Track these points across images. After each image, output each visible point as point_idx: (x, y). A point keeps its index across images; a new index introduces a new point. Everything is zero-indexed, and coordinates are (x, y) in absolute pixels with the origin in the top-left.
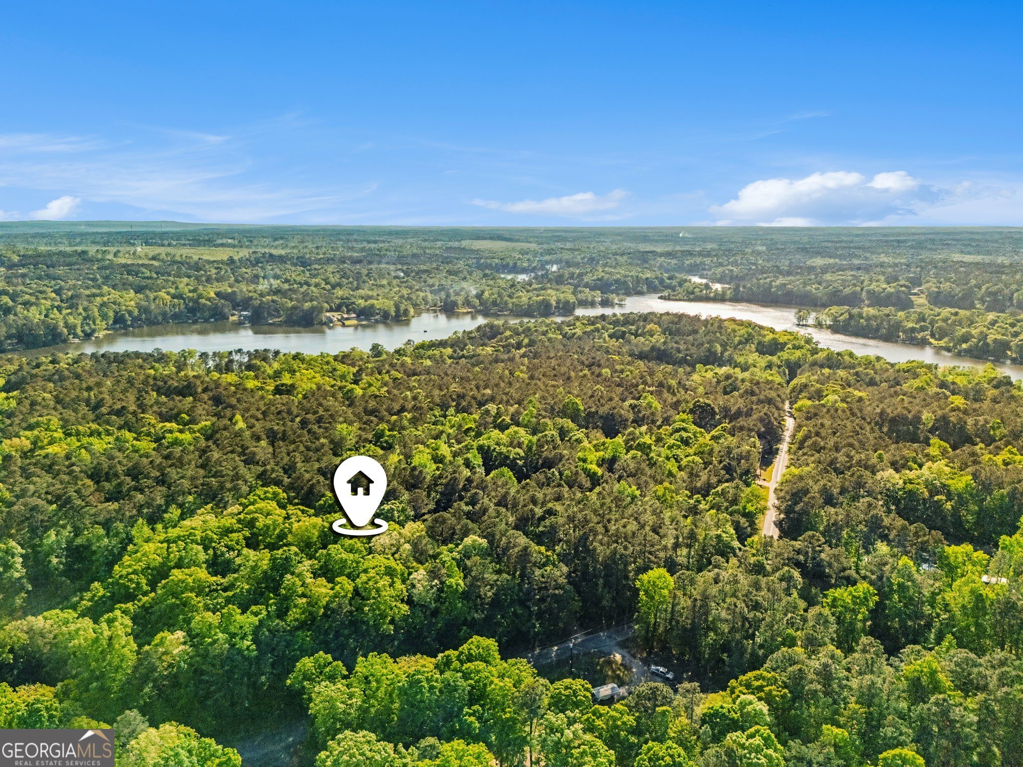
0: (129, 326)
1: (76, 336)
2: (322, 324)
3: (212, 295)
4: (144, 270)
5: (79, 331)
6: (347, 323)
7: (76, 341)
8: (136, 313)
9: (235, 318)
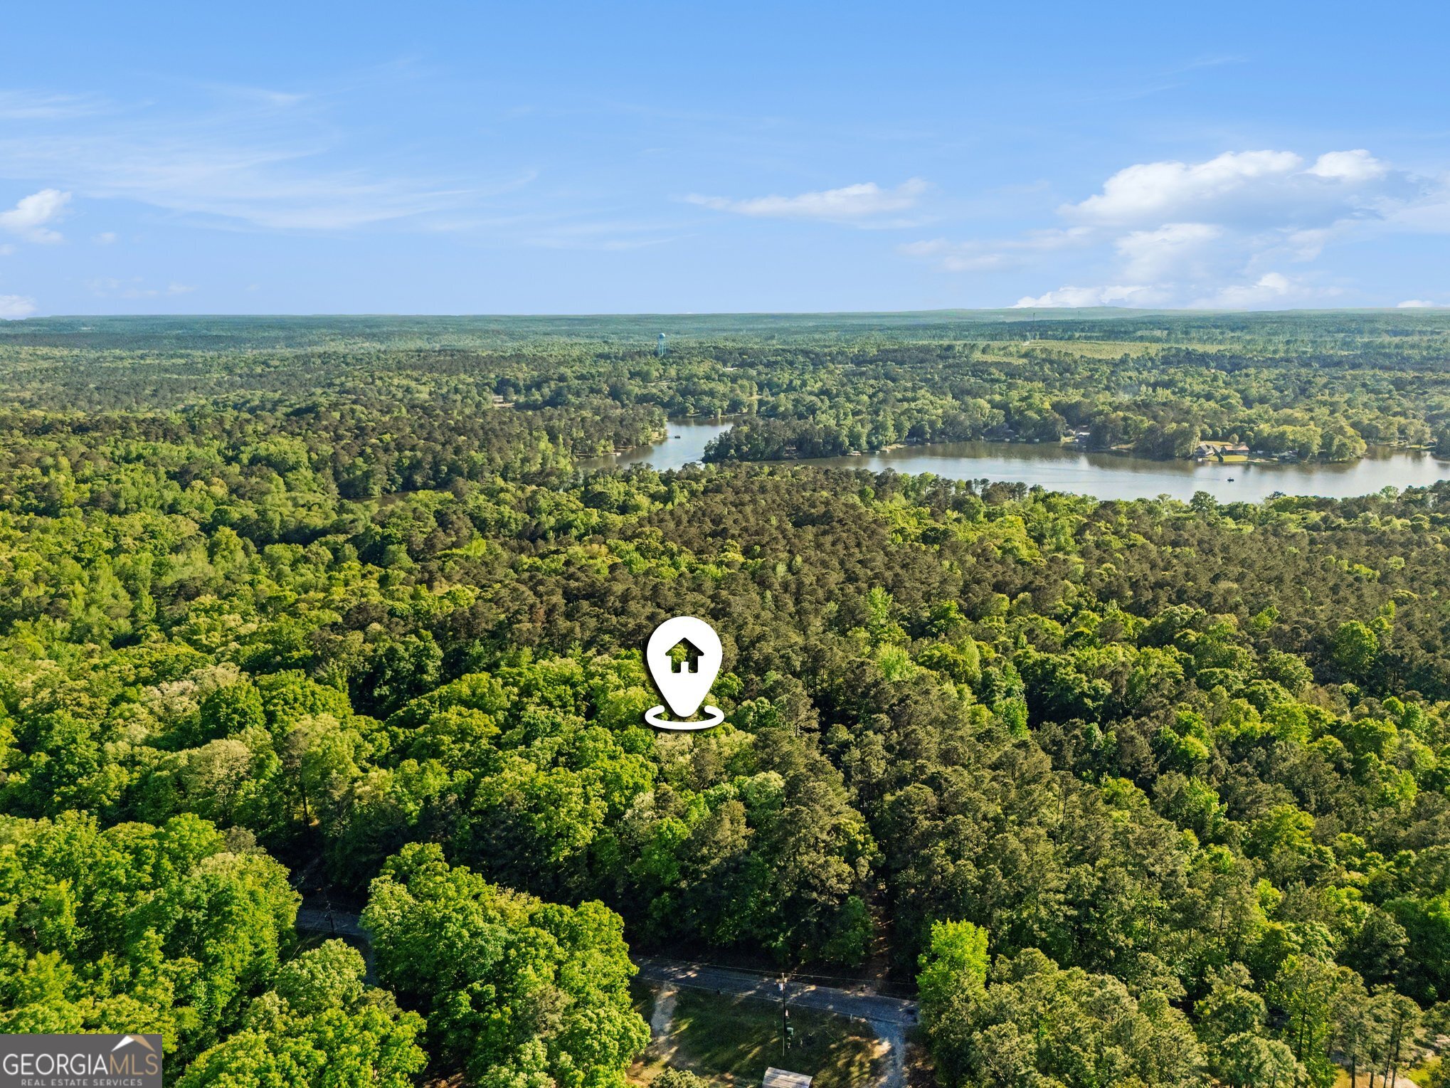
0: (928, 440)
1: (859, 448)
2: (1187, 457)
3: (1047, 406)
4: (993, 370)
5: (863, 441)
6: (1226, 459)
7: (857, 453)
8: (939, 425)
9: (1068, 440)
